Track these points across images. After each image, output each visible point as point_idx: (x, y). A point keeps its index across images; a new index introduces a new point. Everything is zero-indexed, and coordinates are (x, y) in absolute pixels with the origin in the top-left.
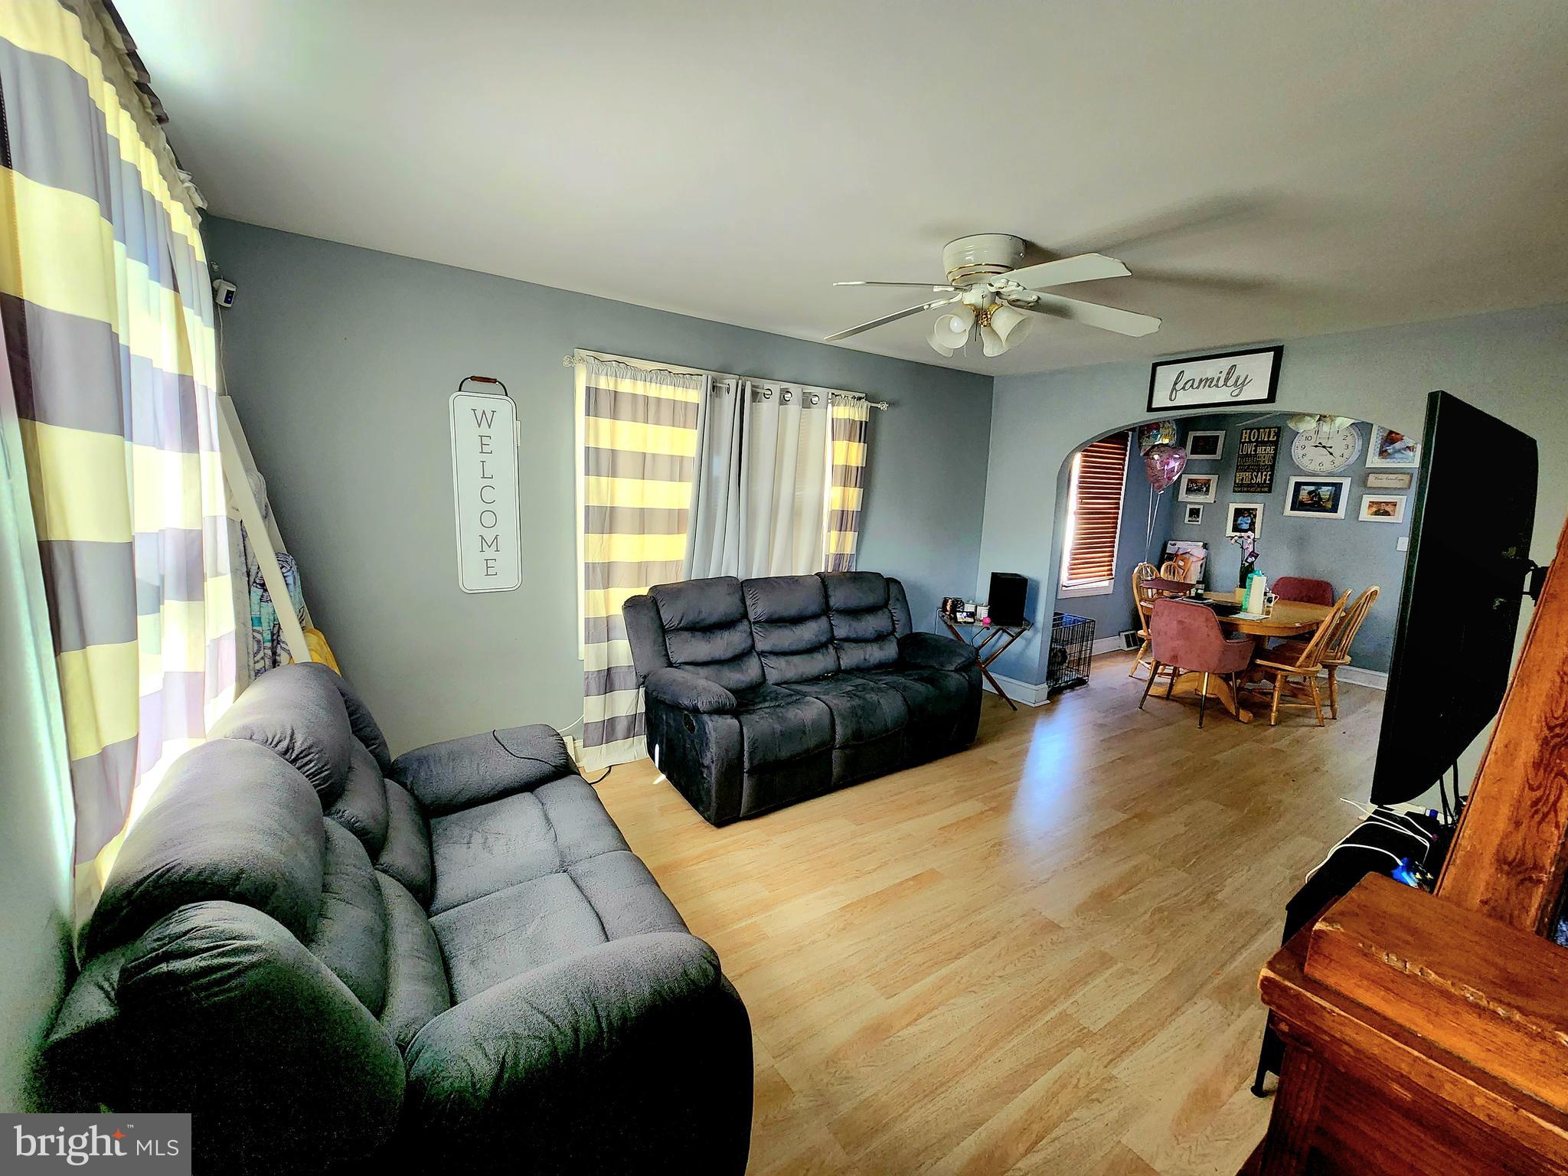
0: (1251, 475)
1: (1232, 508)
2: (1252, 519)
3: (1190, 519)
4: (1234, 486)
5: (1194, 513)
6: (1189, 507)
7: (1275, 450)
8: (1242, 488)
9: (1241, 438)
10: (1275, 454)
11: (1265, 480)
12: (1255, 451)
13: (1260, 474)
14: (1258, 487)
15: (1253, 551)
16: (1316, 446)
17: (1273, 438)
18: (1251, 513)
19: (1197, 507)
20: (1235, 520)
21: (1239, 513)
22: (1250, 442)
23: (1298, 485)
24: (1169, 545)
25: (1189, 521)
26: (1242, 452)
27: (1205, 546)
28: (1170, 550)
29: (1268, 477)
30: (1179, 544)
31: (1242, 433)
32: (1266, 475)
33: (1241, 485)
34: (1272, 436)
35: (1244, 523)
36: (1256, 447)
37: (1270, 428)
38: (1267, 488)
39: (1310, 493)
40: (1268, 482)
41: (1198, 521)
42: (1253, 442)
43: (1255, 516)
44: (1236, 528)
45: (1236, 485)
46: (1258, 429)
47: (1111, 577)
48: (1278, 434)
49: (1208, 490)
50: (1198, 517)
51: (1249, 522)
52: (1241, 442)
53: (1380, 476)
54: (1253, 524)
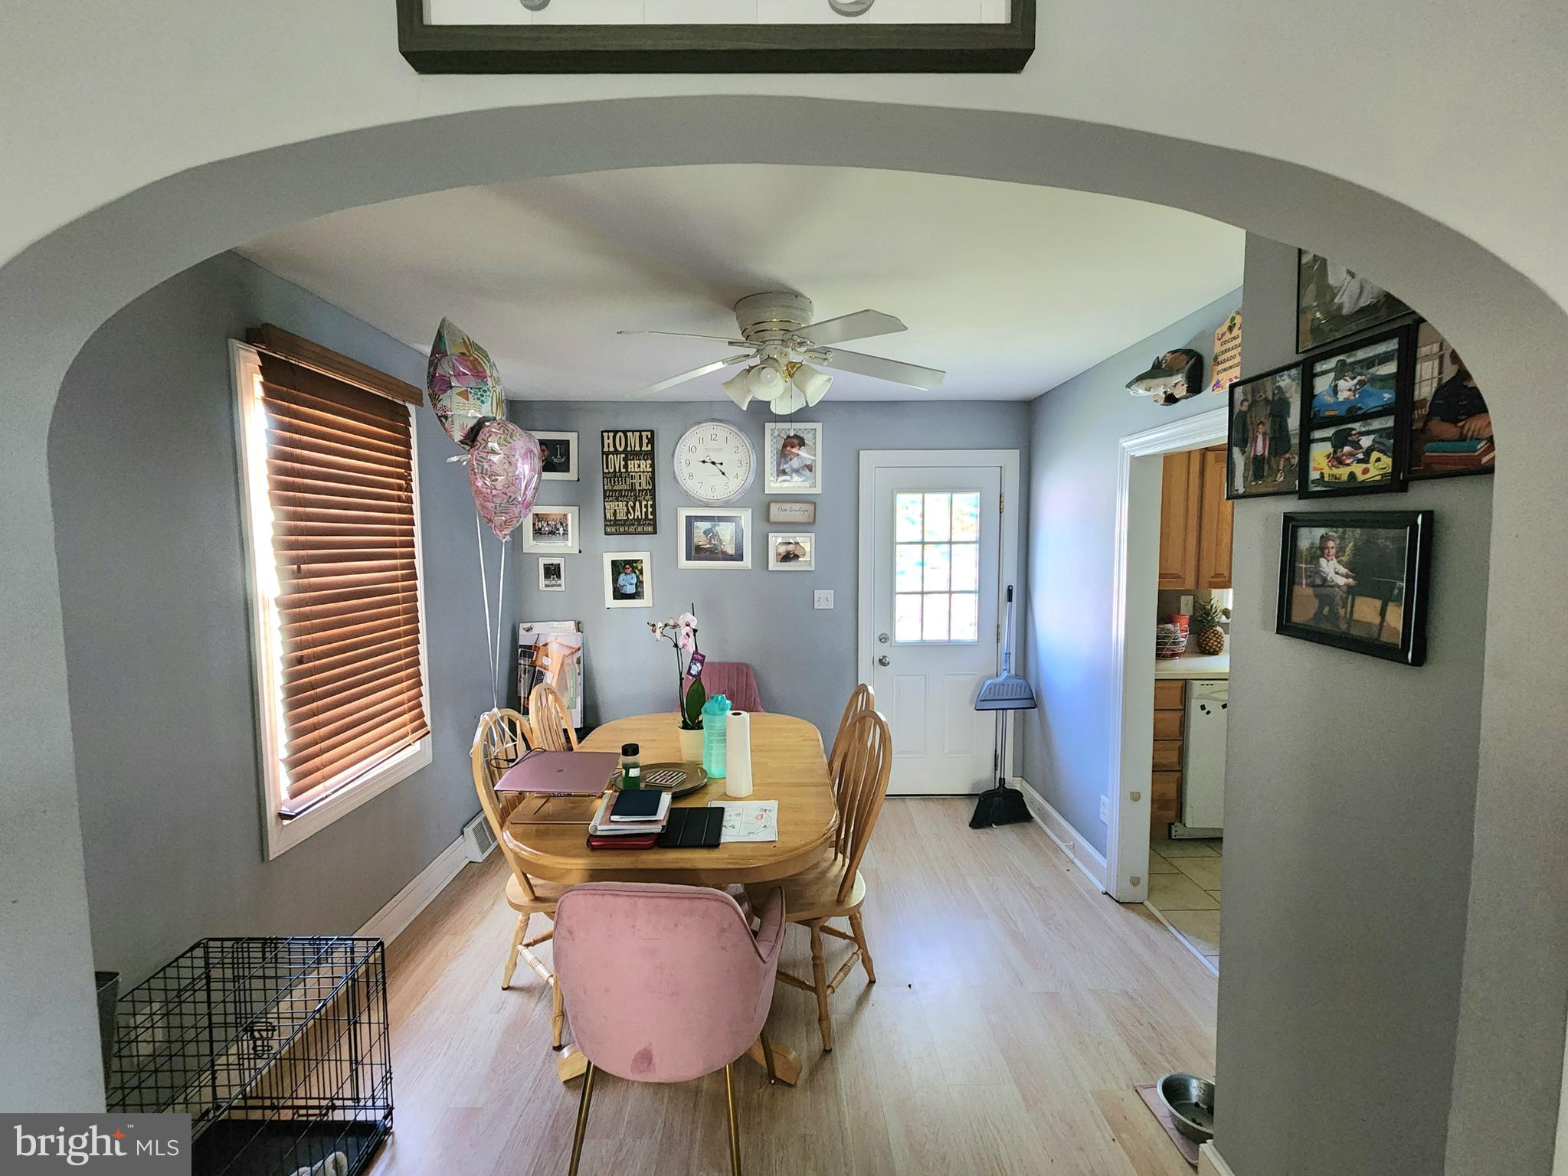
0: (627, 505)
1: (607, 559)
2: (638, 577)
3: (547, 582)
4: (606, 525)
5: (552, 571)
6: (542, 562)
7: (653, 466)
8: (616, 526)
9: (603, 447)
10: (653, 472)
11: (646, 513)
12: (626, 466)
13: (637, 503)
14: (639, 525)
15: (696, 652)
16: (704, 462)
17: (647, 446)
18: (632, 565)
19: (555, 561)
20: (615, 580)
21: (618, 567)
22: (616, 452)
23: (690, 520)
24: (522, 632)
25: (546, 586)
26: (607, 468)
27: (579, 627)
28: (525, 639)
29: (650, 510)
30: (538, 627)
31: (603, 437)
32: (646, 506)
33: (616, 523)
34: (644, 445)
35: (628, 583)
36: (626, 460)
37: (640, 431)
38: (649, 525)
39: (706, 533)
40: (650, 517)
41: (560, 585)
42: (621, 453)
43: (641, 572)
44: (619, 594)
45: (607, 523)
46: (625, 432)
47: (422, 732)
48: (651, 441)
49: (566, 532)
50: (559, 577)
51: (635, 581)
52: (603, 453)
53: (787, 506)
54: (639, 584)
